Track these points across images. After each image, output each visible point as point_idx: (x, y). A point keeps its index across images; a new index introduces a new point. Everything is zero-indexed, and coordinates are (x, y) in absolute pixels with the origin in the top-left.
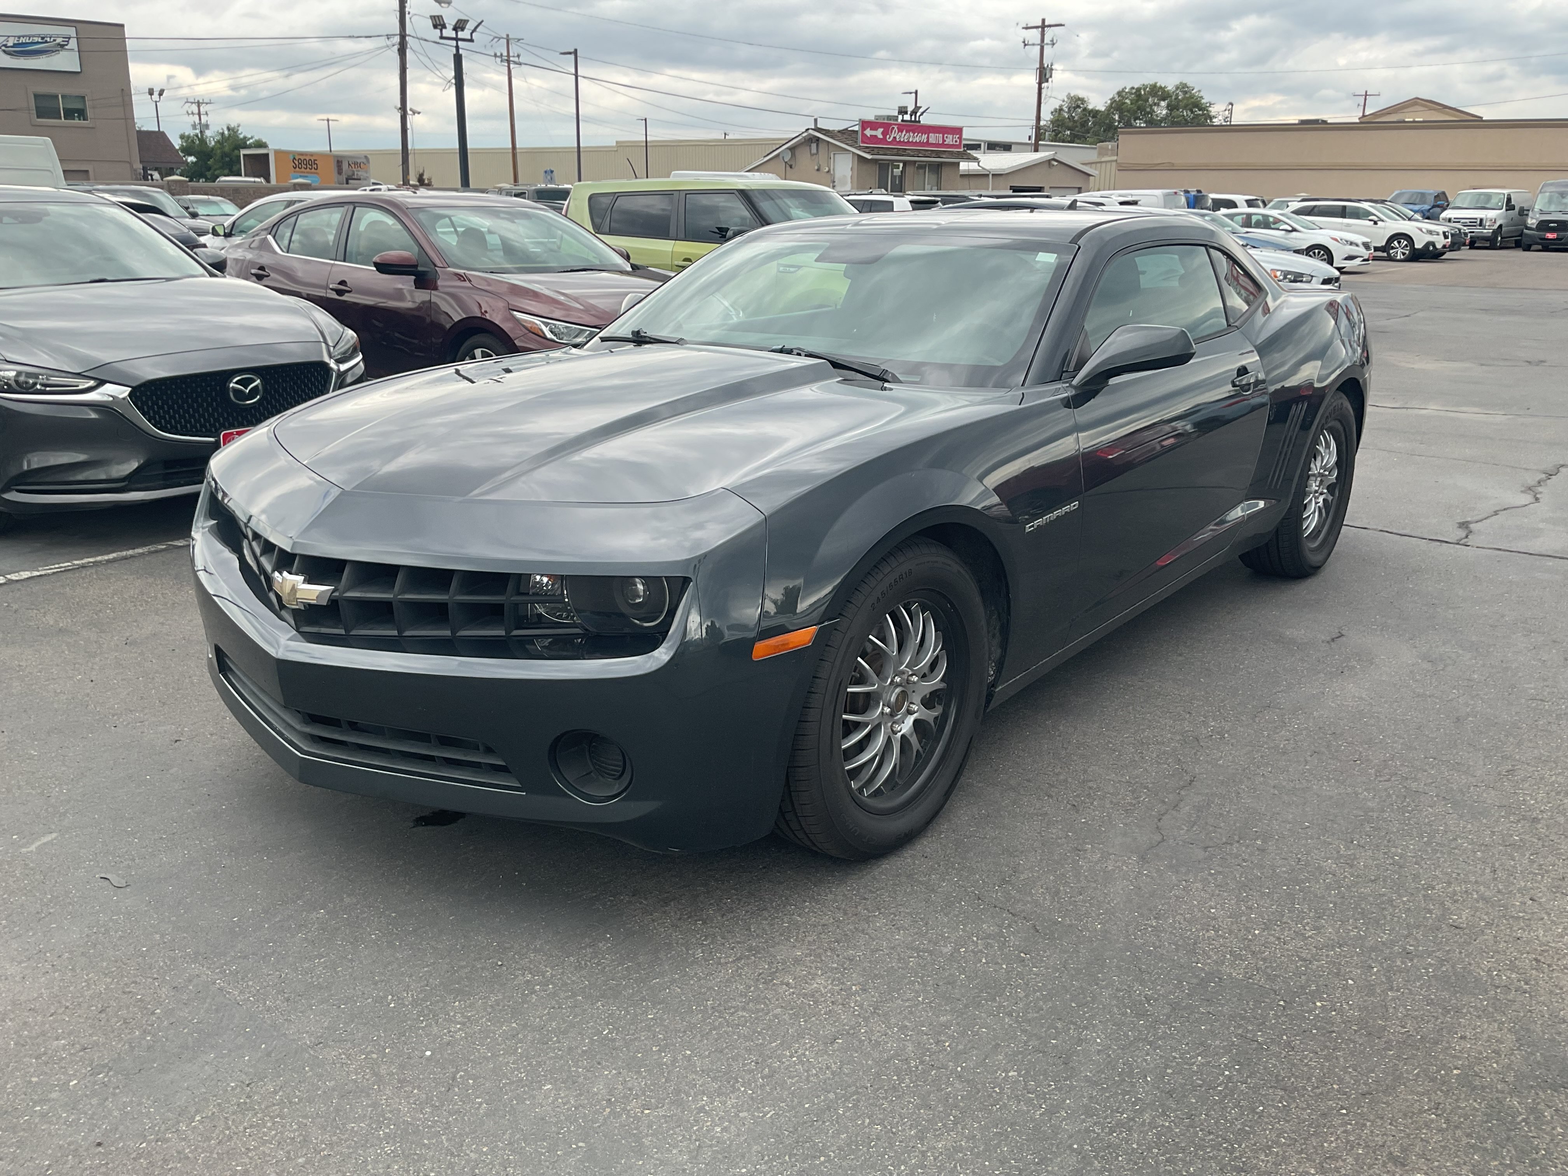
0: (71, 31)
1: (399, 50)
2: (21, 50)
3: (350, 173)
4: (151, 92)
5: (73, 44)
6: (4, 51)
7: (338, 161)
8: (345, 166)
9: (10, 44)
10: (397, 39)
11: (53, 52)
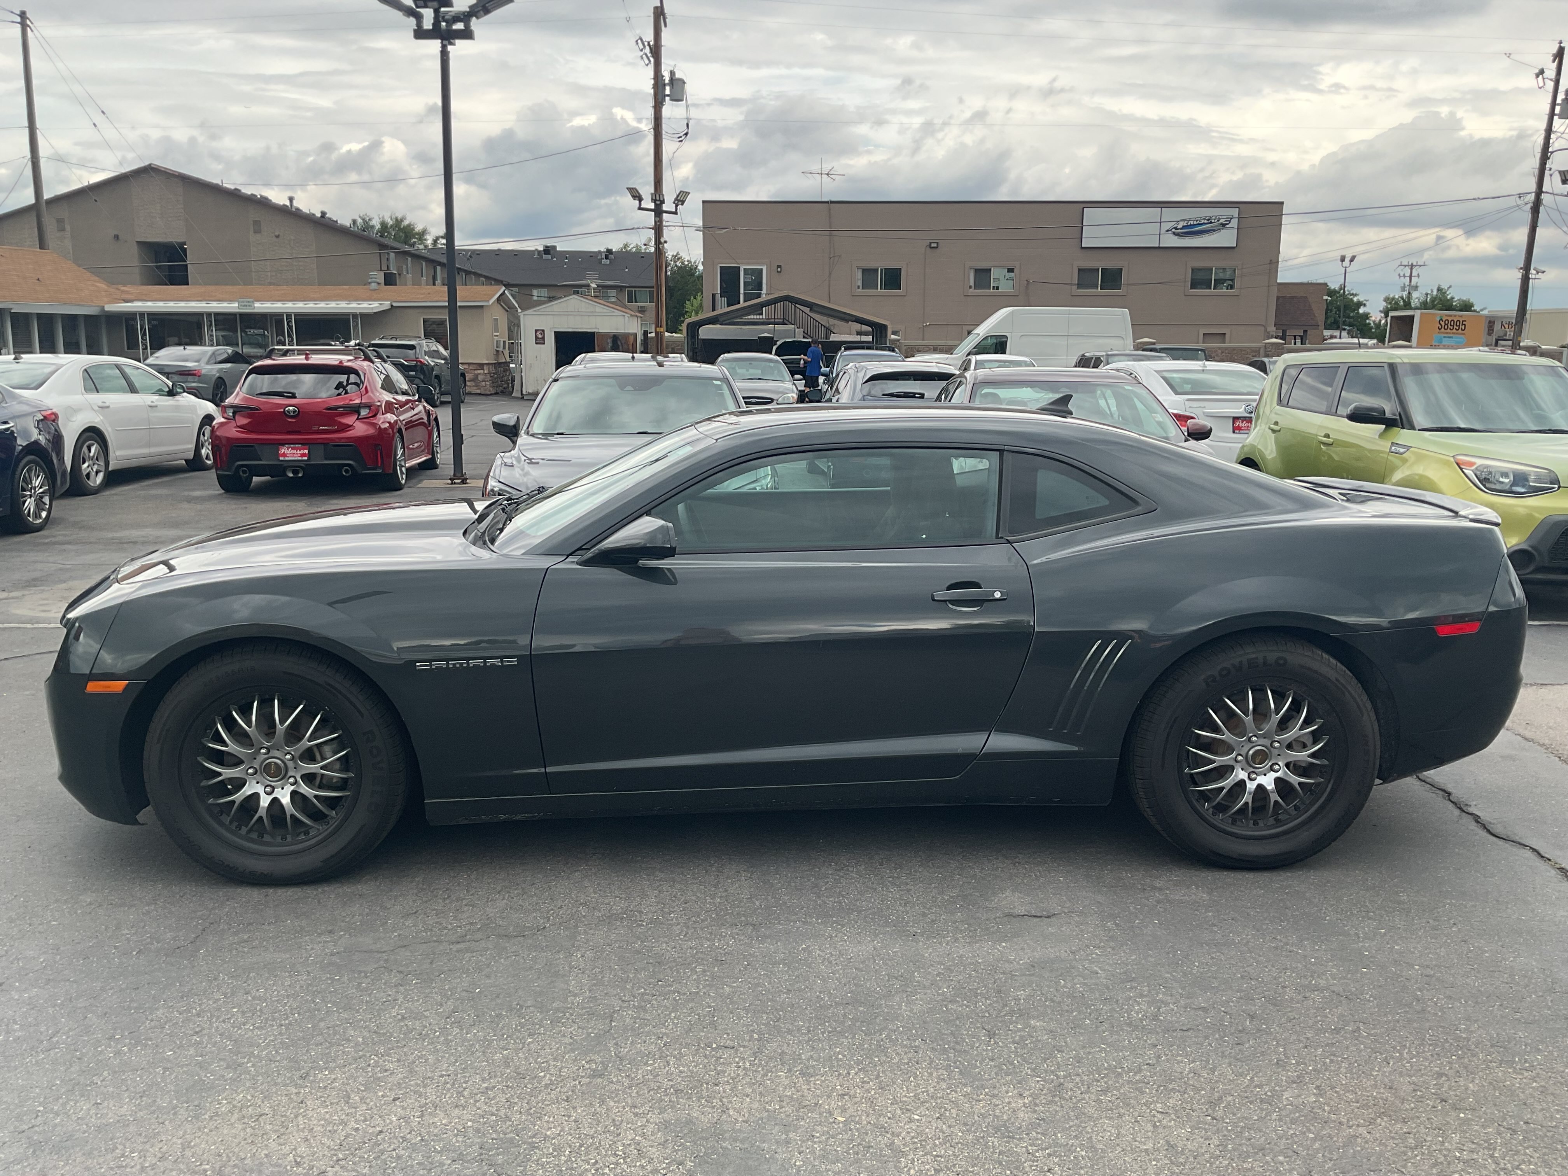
0: (1235, 212)
1: (1531, 208)
2: (1189, 231)
3: (1501, 334)
4: (1343, 259)
5: (1234, 223)
6: (1174, 233)
7: (1490, 322)
8: (1497, 327)
9: (1180, 226)
10: (1532, 197)
11: (1214, 231)
